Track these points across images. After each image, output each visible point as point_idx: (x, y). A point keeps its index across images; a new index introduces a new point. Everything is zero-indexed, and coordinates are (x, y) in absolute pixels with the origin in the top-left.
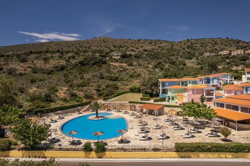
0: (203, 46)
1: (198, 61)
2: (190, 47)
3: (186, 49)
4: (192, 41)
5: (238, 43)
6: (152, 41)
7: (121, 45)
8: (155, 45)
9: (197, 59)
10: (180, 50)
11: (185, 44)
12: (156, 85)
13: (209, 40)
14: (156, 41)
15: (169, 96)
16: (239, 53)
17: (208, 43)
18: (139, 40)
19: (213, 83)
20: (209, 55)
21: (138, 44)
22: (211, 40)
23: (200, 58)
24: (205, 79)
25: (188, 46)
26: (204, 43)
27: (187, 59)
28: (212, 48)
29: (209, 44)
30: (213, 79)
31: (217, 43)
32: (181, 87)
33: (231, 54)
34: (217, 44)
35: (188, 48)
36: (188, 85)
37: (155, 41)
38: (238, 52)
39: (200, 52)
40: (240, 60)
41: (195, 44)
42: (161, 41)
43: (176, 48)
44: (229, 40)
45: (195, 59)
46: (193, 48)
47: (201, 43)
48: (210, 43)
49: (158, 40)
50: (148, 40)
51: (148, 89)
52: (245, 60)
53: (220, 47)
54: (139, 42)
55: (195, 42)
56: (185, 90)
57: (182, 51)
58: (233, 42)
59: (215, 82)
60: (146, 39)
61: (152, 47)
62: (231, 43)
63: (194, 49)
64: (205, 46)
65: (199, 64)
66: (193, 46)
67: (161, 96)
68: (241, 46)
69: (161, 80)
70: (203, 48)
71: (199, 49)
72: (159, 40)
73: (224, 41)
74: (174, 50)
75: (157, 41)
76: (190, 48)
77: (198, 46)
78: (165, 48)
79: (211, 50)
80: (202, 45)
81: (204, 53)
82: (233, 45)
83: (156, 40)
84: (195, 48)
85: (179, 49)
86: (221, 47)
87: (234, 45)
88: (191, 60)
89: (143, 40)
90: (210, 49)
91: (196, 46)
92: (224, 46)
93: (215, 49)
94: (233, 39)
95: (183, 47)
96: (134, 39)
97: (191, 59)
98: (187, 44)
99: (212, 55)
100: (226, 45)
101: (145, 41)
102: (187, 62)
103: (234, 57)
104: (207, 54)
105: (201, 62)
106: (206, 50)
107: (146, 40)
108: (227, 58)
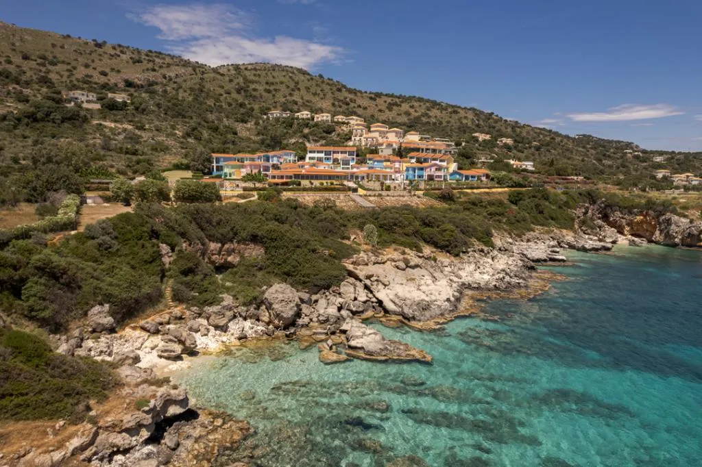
0: (269, 91)
1: (259, 127)
2: (242, 89)
3: (234, 95)
4: (247, 73)
5: (339, 90)
6: (139, 52)
7: (46, 54)
8: (154, 70)
9: (257, 124)
10: (222, 95)
11: (231, 81)
12: (209, 160)
13: (284, 76)
14: (151, 54)
15: (225, 173)
16: (325, 118)
17: (282, 83)
18: (99, 46)
19: (272, 161)
20: (278, 115)
21: (100, 60)
22: (287, 77)
23: (261, 122)
24: (264, 156)
25: (237, 87)
26: (273, 84)
27: (238, 121)
28: (288, 98)
29: (283, 88)
30: (273, 157)
31: (299, 86)
32: (237, 163)
33: (313, 119)
34: (299, 89)
35: (238, 92)
36: (245, 162)
37: (147, 55)
38: (323, 116)
39: (264, 104)
40: (324, 132)
41: (252, 82)
42: (164, 56)
43: (212, 89)
44: (323, 82)
45: (253, 123)
46: (248, 94)
47: (267, 83)
48: (284, 85)
49: (156, 52)
50: (128, 47)
51: (199, 165)
52: (330, 133)
53: (302, 98)
54: (100, 51)
55: (254, 78)
56: (243, 167)
57: (226, 98)
58: (329, 87)
59: (275, 161)
60: (120, 46)
61: (146, 77)
62: (327, 88)
63: (251, 96)
64: (274, 92)
65: (258, 134)
66: (248, 87)
67: (215, 173)
68: (342, 98)
69: (214, 155)
70: (270, 95)
71: (261, 97)
72: (160, 53)
73: (314, 83)
74: (208, 93)
75: (155, 56)
76: (242, 91)
77: (261, 88)
78: (183, 86)
79: (285, 103)
80: (268, 87)
81: (271, 110)
82: (329, 95)
83: (150, 51)
84: (254, 93)
85: (217, 93)
86: (304, 98)
87: (331, 95)
88: (245, 125)
89: (109, 45)
90: (284, 100)
91: (255, 90)
92: (312, 96)
93: (294, 100)
94: (332, 80)
95: (226, 88)
96: (80, 38)
97: (246, 123)
98: (236, 81)
99: (284, 115)
100: (315, 94)
101: (118, 49)
102: (239, 127)
103: (316, 125)
104: (276, 113)
105: (263, 131)
106: (275, 103)
107: (122, 49)
108: (307, 125)
